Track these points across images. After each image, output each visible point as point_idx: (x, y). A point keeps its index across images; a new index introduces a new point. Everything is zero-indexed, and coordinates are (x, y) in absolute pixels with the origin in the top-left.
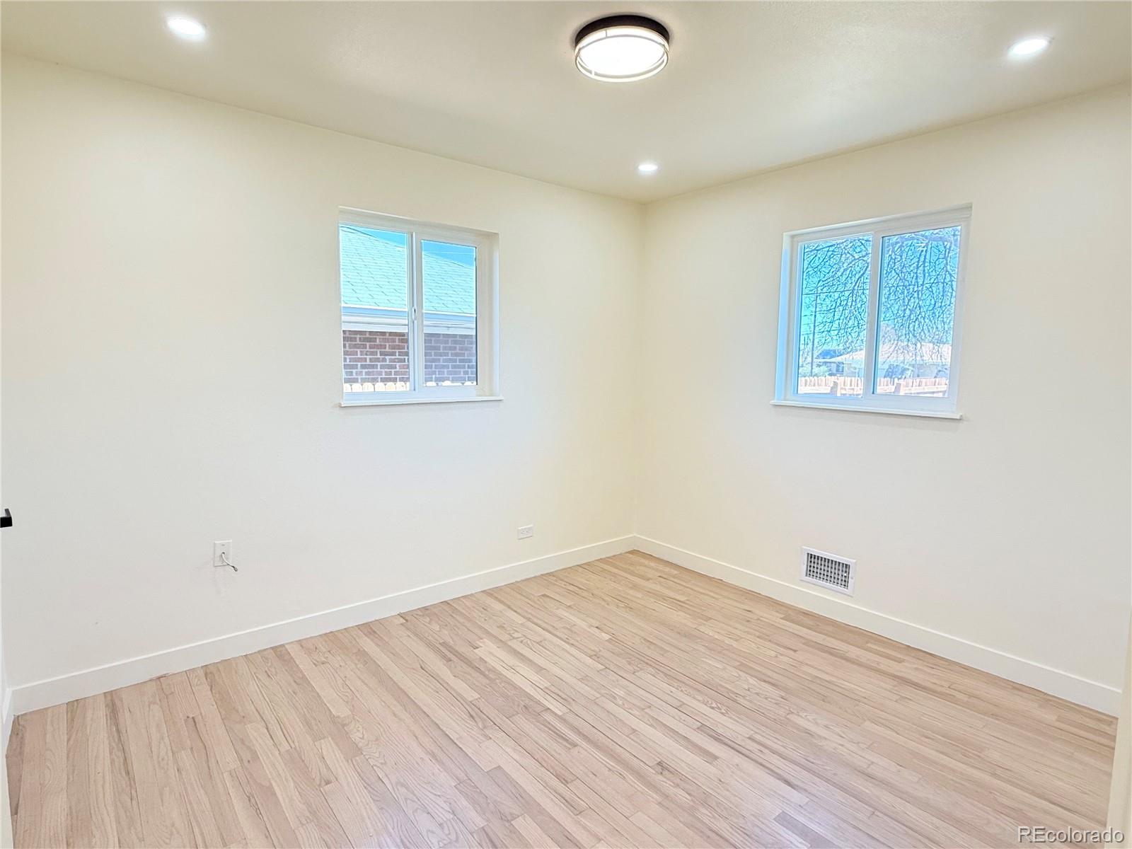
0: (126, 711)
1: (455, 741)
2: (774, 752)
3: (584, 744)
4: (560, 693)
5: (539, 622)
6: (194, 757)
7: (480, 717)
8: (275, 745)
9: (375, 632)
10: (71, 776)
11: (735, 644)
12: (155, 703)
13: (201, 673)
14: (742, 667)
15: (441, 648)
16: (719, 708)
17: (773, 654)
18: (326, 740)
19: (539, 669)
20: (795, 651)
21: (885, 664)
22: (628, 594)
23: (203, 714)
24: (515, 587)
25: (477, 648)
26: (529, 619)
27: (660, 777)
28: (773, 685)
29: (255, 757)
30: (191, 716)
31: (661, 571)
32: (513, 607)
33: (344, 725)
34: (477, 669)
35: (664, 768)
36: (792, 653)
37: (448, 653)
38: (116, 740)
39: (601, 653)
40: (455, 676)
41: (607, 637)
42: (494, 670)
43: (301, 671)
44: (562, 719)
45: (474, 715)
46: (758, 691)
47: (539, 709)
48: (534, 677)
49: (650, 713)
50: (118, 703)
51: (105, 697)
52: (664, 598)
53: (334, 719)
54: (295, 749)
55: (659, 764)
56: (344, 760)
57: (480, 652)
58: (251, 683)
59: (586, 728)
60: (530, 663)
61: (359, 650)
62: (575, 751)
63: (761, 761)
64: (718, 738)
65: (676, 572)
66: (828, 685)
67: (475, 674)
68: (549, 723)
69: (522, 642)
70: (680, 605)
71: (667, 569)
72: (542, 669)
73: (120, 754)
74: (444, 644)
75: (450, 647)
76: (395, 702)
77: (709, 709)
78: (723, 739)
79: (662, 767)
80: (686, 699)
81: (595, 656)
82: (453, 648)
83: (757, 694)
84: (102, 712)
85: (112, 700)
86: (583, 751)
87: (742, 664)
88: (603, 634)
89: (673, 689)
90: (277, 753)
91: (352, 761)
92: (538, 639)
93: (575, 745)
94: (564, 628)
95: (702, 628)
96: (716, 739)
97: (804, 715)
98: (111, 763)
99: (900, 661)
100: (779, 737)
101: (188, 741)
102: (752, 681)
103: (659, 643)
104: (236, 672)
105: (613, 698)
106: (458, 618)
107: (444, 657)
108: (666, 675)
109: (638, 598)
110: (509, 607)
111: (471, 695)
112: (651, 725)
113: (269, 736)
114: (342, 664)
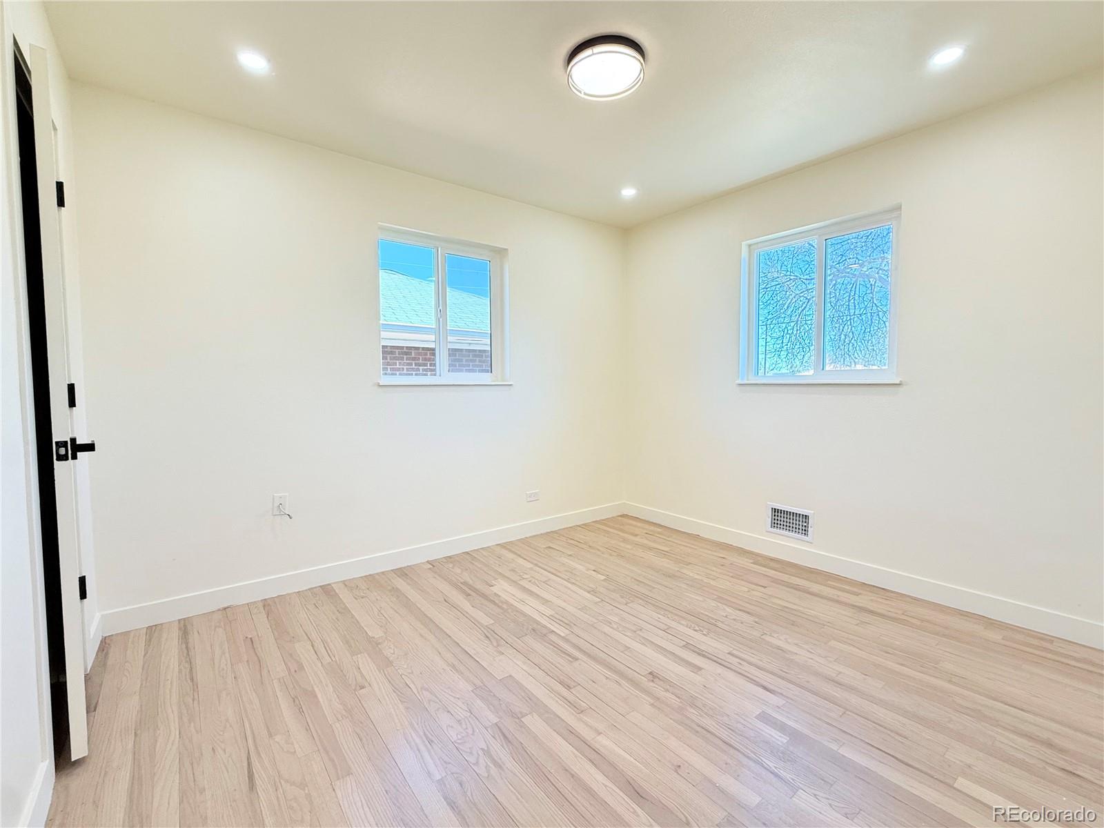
0: (196, 633)
1: (473, 655)
2: (750, 663)
3: (585, 658)
4: (563, 619)
5: (546, 567)
6: (249, 667)
7: (495, 638)
8: (318, 659)
9: (406, 574)
10: (144, 682)
11: (712, 583)
12: (219, 627)
13: (261, 605)
14: (720, 599)
15: (462, 586)
16: (700, 630)
17: (747, 589)
18: (362, 654)
19: (545, 602)
20: (766, 587)
21: (844, 597)
22: (619, 546)
23: (260, 635)
24: (524, 541)
25: (492, 586)
26: (536, 565)
27: (652, 684)
28: (748, 613)
29: (301, 667)
30: (250, 637)
31: (646, 529)
32: (522, 555)
33: (378, 644)
34: (493, 602)
35: (655, 677)
36: (763, 589)
37: (468, 590)
38: (185, 655)
39: (598, 589)
40: (473, 607)
41: (603, 577)
42: (506, 602)
43: (344, 604)
44: (565, 639)
45: (489, 635)
46: (735, 617)
47: (545, 631)
48: (542, 608)
49: (641, 633)
50: (189, 627)
51: (179, 622)
52: (650, 549)
53: (370, 640)
54: (336, 662)
55: (651, 673)
56: (377, 671)
57: (495, 589)
58: (301, 612)
59: (586, 646)
60: (537, 596)
61: (393, 588)
62: (576, 664)
63: (740, 671)
64: (701, 654)
65: (659, 530)
66: (795, 613)
67: (492, 606)
68: (554, 642)
69: (530, 581)
70: (665, 554)
71: (652, 528)
72: (548, 601)
73: (187, 665)
74: (465, 583)
75: (470, 585)
76: (422, 627)
77: (693, 631)
78: (706, 654)
79: (653, 676)
80: (673, 624)
81: (592, 592)
82: (472, 587)
83: (734, 620)
84: (175, 633)
85: (185, 626)
86: (583, 663)
87: (720, 597)
88: (599, 575)
89: (660, 616)
90: (320, 664)
91: (383, 671)
92: (545, 579)
93: (577, 659)
94: (566, 571)
95: (685, 571)
96: (699, 654)
97: (776, 635)
98: (179, 672)
99: (857, 594)
100: (755, 652)
101: (245, 657)
102: (729, 610)
103: (647, 582)
104: (289, 604)
105: (609, 623)
106: (476, 563)
107: (464, 592)
108: (654, 605)
109: (628, 549)
110: (520, 556)
111: (487, 621)
112: (643, 644)
113: (313, 652)
114: (379, 598)
